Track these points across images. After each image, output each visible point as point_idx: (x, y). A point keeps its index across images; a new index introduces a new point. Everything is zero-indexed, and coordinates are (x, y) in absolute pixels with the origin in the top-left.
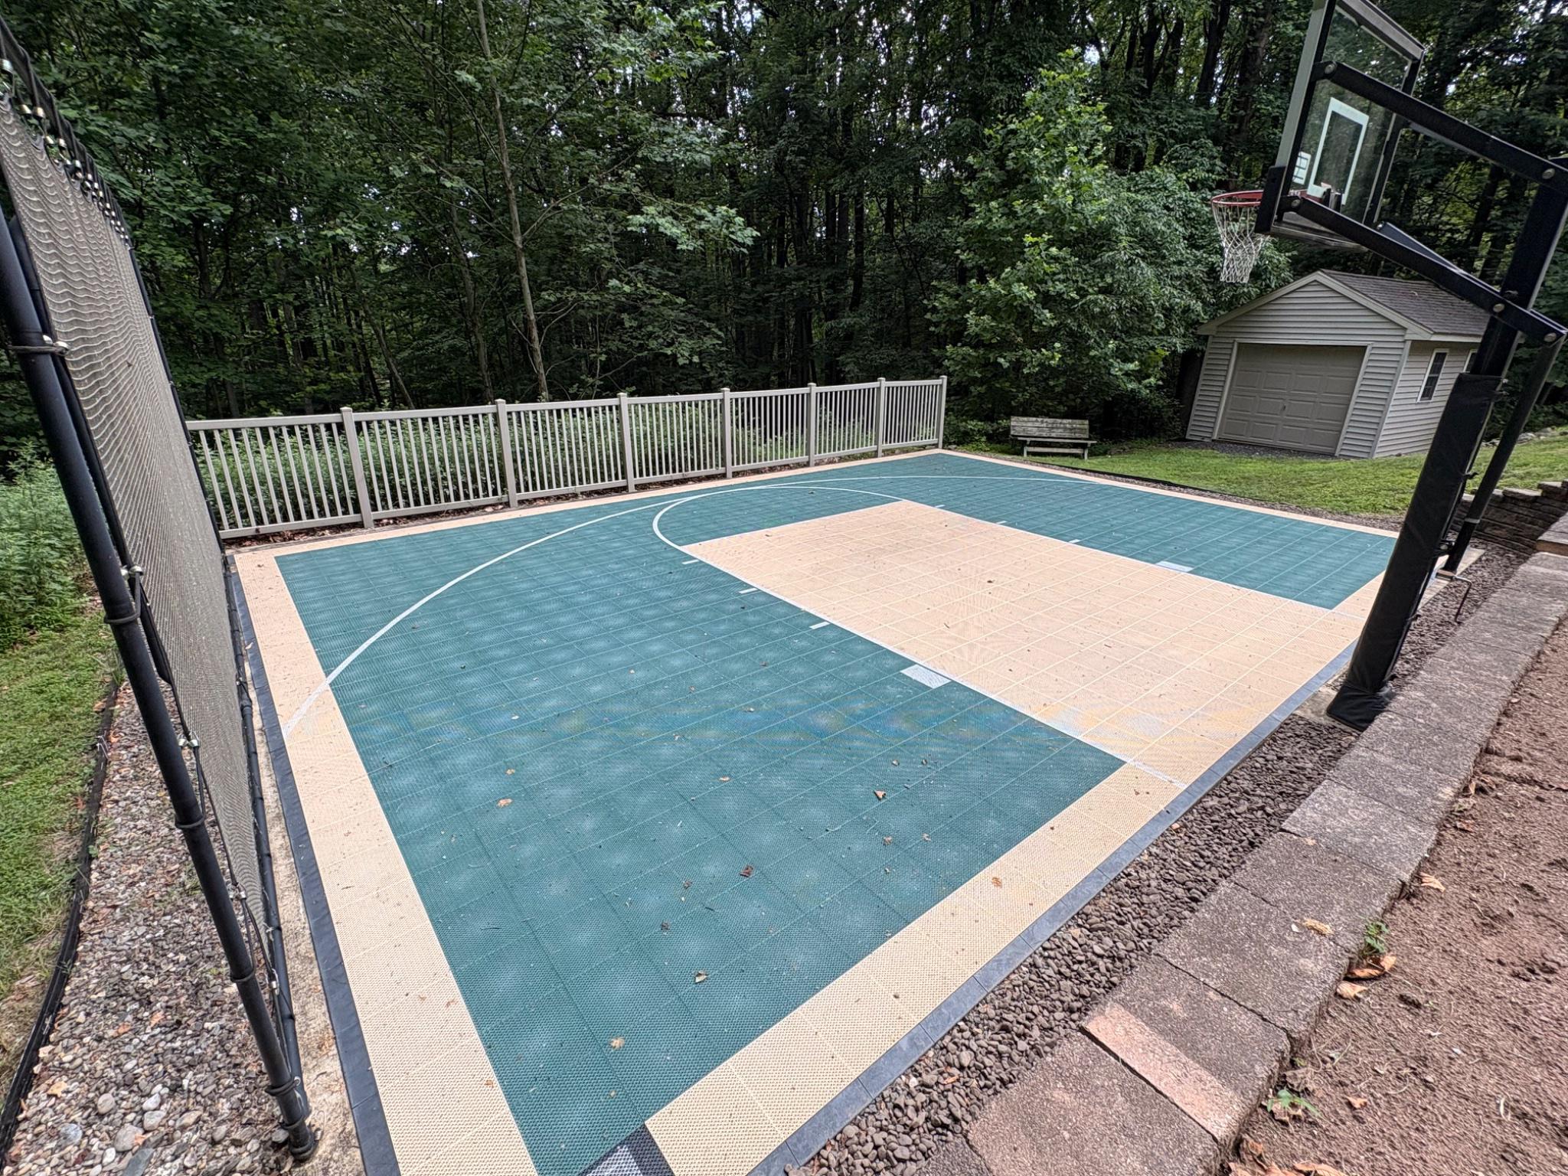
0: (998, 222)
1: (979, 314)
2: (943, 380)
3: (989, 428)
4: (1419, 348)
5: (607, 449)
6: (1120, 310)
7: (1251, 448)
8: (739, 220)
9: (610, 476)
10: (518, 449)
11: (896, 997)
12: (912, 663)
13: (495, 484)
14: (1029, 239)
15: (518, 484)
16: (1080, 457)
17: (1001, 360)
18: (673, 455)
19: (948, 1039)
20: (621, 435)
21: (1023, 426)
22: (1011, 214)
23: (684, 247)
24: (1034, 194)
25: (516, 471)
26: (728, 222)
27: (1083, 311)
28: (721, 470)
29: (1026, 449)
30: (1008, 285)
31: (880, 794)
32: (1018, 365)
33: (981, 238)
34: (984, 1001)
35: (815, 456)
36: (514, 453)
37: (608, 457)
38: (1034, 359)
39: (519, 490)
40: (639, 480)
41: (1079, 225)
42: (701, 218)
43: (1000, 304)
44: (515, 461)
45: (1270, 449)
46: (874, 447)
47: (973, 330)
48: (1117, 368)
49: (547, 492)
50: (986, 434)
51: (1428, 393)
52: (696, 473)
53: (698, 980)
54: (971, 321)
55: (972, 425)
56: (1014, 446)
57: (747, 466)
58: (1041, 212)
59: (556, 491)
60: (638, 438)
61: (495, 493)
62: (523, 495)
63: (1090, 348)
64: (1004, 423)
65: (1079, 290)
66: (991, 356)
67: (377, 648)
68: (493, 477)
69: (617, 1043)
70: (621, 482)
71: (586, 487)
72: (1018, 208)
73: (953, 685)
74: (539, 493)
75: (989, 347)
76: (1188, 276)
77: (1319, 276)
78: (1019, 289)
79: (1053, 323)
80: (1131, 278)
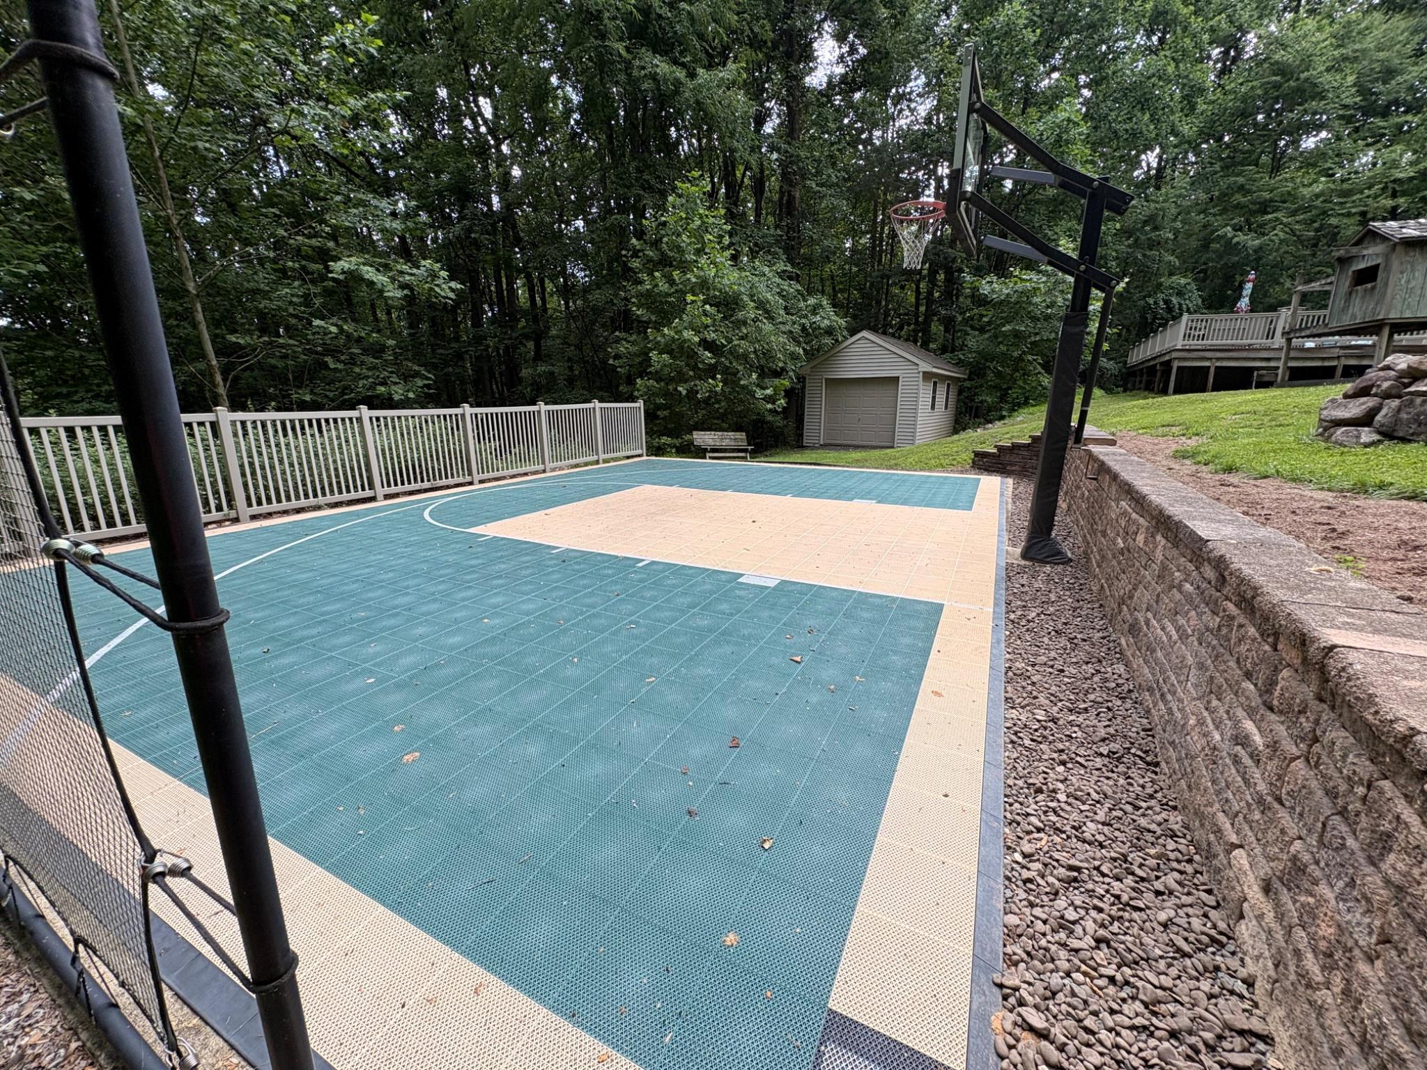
0: (663, 286)
1: (660, 353)
2: (640, 404)
3: (677, 442)
4: (927, 376)
5: (351, 460)
6: (755, 352)
7: (846, 447)
8: (444, 274)
9: (355, 487)
10: (246, 461)
11: (946, 796)
12: (742, 575)
13: (219, 499)
14: (690, 298)
15: (248, 498)
16: (744, 458)
17: (680, 389)
18: (420, 466)
19: (1008, 815)
20: (365, 447)
21: (703, 438)
22: (672, 282)
23: (390, 294)
24: (685, 267)
25: (246, 485)
26: (433, 275)
27: (731, 352)
28: (468, 479)
29: (708, 455)
30: (679, 332)
31: (798, 659)
32: (692, 393)
33: (650, 300)
34: (1007, 777)
35: (549, 465)
36: (242, 466)
37: (352, 469)
38: (704, 388)
39: (250, 505)
40: (387, 490)
41: (720, 291)
42: (402, 273)
43: (674, 346)
44: (243, 475)
45: (856, 447)
46: (595, 458)
47: (656, 366)
48: (759, 394)
49: (285, 505)
50: (675, 446)
51: (933, 407)
52: (444, 482)
53: (767, 846)
54: (655, 358)
55: (664, 440)
56: (701, 453)
57: (491, 475)
58: (694, 280)
59: (294, 504)
60: (383, 450)
61: (219, 508)
62: (256, 509)
63: (740, 379)
64: (687, 437)
65: (726, 338)
66: (671, 387)
67: (119, 656)
68: (216, 492)
69: (731, 938)
70: (368, 493)
71: (329, 499)
72: (676, 278)
73: (784, 582)
74: (275, 506)
75: (671, 380)
76: (791, 332)
77: (865, 334)
78: (688, 334)
79: (713, 361)
80: (760, 330)
